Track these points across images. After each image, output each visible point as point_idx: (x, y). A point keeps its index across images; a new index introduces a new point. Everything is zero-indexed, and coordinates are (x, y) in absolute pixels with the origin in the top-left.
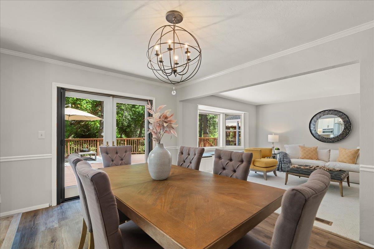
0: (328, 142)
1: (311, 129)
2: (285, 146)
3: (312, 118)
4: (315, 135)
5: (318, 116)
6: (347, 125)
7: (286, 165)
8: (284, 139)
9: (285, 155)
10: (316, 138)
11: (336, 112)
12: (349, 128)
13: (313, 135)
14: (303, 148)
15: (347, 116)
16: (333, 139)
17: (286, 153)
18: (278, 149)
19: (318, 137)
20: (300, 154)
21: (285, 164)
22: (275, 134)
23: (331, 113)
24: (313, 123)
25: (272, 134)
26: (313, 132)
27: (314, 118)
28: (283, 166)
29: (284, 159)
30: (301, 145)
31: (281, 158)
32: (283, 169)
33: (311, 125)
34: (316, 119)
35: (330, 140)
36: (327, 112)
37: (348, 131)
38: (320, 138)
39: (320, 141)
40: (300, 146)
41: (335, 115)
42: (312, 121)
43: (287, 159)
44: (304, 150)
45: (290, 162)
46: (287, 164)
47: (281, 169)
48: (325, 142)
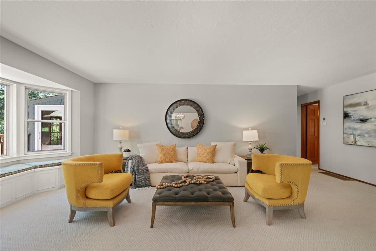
0: (184, 138)
1: (167, 121)
2: (138, 145)
3: (169, 108)
4: (171, 130)
5: (175, 105)
6: (201, 118)
7: (142, 176)
8: (135, 136)
9: (140, 161)
10: (172, 133)
11: (192, 103)
12: (202, 121)
13: (169, 129)
14: (161, 147)
15: (201, 108)
16: (189, 134)
17: (141, 157)
18: (129, 151)
19: (174, 132)
20: (158, 155)
21: (140, 174)
22: (124, 128)
23: (187, 103)
24: (170, 114)
25: (120, 129)
26: (169, 125)
27: (171, 108)
28: (137, 179)
29: (138, 166)
30: (158, 143)
31: (134, 166)
32: (137, 183)
33: (167, 116)
34: (172, 110)
35: (186, 136)
36: (183, 101)
37: (201, 125)
38: (177, 133)
39: (176, 136)
40: (157, 145)
41: (191, 106)
42: (169, 111)
43: (143, 166)
44: (163, 150)
45: (147, 171)
46: (143, 174)
47: (135, 183)
48: (181, 138)
